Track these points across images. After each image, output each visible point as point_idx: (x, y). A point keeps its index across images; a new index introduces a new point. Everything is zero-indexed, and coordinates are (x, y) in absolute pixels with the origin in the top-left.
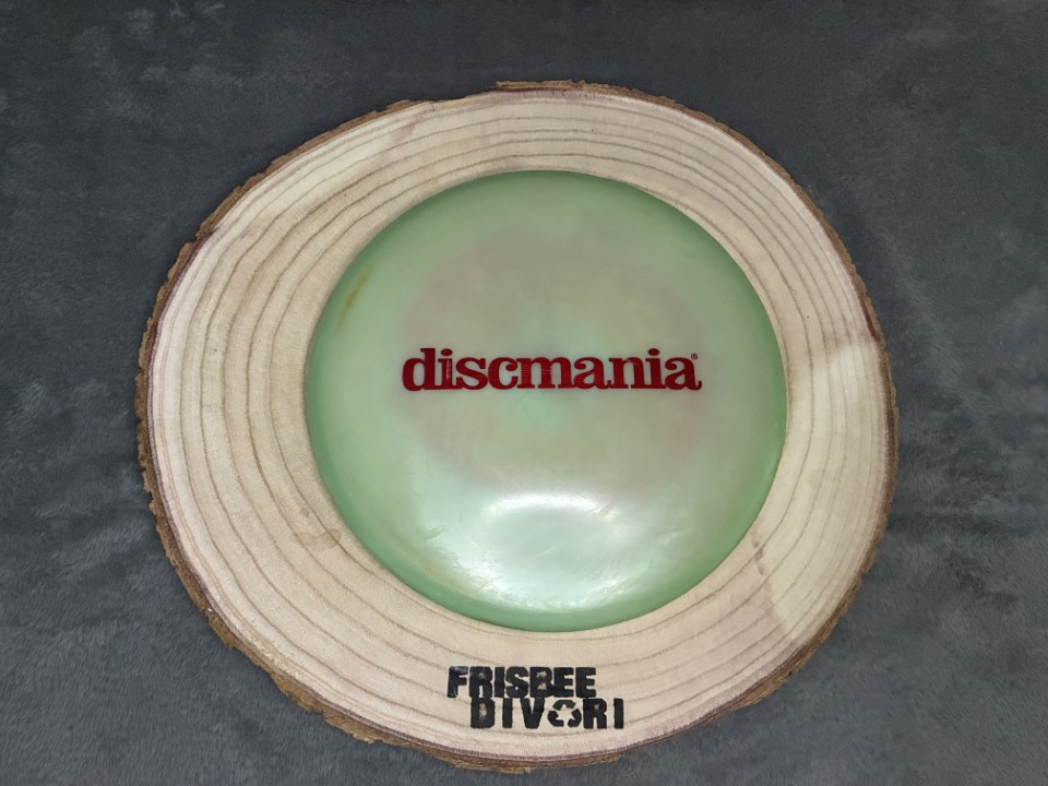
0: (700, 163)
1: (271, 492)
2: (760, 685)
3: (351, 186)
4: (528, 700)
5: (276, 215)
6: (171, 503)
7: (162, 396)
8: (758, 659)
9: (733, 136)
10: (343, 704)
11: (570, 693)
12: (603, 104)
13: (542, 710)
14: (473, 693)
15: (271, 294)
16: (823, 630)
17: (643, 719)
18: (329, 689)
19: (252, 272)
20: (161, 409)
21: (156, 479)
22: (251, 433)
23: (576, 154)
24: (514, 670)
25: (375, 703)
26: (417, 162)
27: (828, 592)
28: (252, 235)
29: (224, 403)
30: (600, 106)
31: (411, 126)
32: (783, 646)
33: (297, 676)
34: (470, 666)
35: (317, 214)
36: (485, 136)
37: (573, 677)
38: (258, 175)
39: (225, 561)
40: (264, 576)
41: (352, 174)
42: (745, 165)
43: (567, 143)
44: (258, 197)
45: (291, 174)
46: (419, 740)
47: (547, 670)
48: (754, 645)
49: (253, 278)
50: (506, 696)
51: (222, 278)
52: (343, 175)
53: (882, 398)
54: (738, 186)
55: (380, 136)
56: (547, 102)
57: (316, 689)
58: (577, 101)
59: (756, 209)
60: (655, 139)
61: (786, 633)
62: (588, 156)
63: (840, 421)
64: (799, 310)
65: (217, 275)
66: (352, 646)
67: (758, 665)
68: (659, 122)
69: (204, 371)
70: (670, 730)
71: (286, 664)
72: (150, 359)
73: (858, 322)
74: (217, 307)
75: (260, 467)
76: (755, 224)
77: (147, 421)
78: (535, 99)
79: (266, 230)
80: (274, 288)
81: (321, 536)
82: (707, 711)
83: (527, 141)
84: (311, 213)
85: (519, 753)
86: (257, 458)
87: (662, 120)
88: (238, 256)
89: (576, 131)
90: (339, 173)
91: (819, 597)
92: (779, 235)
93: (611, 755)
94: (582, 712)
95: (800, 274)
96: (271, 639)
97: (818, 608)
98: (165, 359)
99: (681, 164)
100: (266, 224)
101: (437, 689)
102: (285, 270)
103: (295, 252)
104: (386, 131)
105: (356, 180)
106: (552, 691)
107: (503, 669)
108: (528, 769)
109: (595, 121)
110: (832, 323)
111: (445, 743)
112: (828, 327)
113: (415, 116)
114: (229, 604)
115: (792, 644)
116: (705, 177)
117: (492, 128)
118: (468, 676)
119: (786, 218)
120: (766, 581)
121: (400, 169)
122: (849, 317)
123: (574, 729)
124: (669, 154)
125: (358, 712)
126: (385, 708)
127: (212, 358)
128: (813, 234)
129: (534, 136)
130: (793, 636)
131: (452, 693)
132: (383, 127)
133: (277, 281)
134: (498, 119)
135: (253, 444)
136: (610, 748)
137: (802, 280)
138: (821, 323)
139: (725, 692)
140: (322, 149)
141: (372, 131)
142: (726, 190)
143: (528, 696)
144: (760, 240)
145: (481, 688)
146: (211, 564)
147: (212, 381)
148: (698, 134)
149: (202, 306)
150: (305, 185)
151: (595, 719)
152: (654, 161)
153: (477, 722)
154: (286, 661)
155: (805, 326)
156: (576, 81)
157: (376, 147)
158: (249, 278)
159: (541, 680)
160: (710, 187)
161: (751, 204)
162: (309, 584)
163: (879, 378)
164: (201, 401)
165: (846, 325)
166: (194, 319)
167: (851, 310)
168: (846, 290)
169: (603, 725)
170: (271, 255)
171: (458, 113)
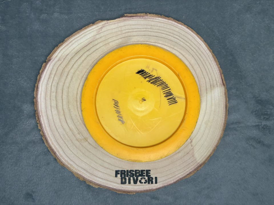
0: (180, 37)
1: (70, 128)
2: (190, 173)
3: (86, 46)
4: (134, 178)
5: (67, 54)
6: (45, 132)
7: (41, 104)
8: (190, 167)
9: (189, 29)
10: (90, 179)
11: (144, 176)
12: (154, 20)
13: (138, 180)
14: (121, 176)
15: (67, 77)
16: (206, 160)
17: (162, 181)
18: (87, 176)
19: (62, 71)
20: (41, 108)
21: (41, 126)
22: (64, 114)
23: (146, 35)
24: (131, 171)
25: (98, 179)
26: (103, 38)
27: (208, 151)
28: (61, 60)
29: (57, 106)
30: (153, 21)
31: (101, 28)
32: (196, 164)
33: (79, 173)
34: (120, 170)
35: (77, 54)
36: (121, 30)
37: (145, 172)
38: (62, 43)
39: (60, 146)
40: (70, 149)
41: (86, 42)
42: (192, 37)
43: (143, 32)
44: (62, 50)
45: (70, 43)
46: (109, 187)
47: (139, 170)
48: (189, 164)
49: (62, 72)
50: (129, 177)
51: (54, 72)
52: (84, 43)
53: (224, 101)
54: (189, 44)
55: (93, 31)
56: (138, 20)
57: (84, 176)
58: (146, 19)
59: (194, 50)
60: (167, 30)
61: (197, 161)
62: (149, 36)
63: (213, 107)
64: (204, 78)
65: (52, 72)
66: (92, 166)
67: (190, 168)
68: (169, 25)
69: (51, 97)
70: (168, 184)
71: (76, 170)
72: (37, 95)
73: (220, 81)
74: (53, 81)
75: (67, 122)
76: (194, 54)
77: (38, 111)
78: (135, 19)
79: (64, 59)
80: (67, 75)
81: (83, 139)
82: (177, 179)
83: (133, 32)
84: (76, 54)
85: (132, 190)
86: (66, 120)
87: (169, 24)
88: (57, 66)
89: (146, 28)
90: (83, 42)
91: (206, 152)
92: (200, 57)
93: (154, 190)
94: (147, 180)
95: (205, 68)
96: (72, 164)
97: (205, 155)
98: (41, 95)
99: (174, 37)
100: (64, 57)
101: (113, 175)
102: (70, 70)
103: (72, 65)
104: (95, 29)
105: (87, 44)
106: (140, 175)
107: (128, 170)
108: (134, 193)
109: (151, 26)
110: (213, 81)
111: (115, 188)
112: (212, 83)
113: (103, 25)
114: (61, 156)
115: (198, 163)
116: (181, 41)
117: (123, 28)
118: (120, 172)
119: (202, 52)
120: (193, 148)
121: (99, 41)
122: (217, 79)
123: (145, 184)
124: (171, 34)
125: (94, 181)
126: (100, 180)
127: (53, 94)
128: (209, 57)
129: (135, 30)
130: (199, 162)
131: (116, 176)
132: (94, 28)
133: (68, 73)
134: (125, 26)
135: (65, 117)
136: (154, 188)
137: (206, 70)
138: (210, 81)
139: (182, 175)
140: (78, 35)
141: (91, 30)
142: (186, 45)
143: (134, 177)
144: (195, 59)
145: (123, 175)
146: (56, 147)
147: (53, 100)
148: (179, 28)
149: (49, 80)
150: (74, 46)
151: (150, 182)
152: (167, 36)
153: (122, 183)
154: (76, 169)
155: (206, 82)
156: (146, 13)
157: (92, 34)
158: (61, 72)
159: (137, 173)
160: (182, 44)
161: (193, 48)
162: (81, 151)
163: (224, 96)
164: (51, 106)
165: (216, 82)
166: (47, 84)
167: (218, 78)
168: (217, 72)
169: (152, 183)
170: (66, 66)
171: (114, 24)
